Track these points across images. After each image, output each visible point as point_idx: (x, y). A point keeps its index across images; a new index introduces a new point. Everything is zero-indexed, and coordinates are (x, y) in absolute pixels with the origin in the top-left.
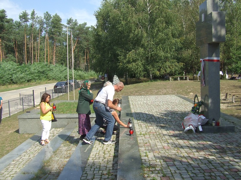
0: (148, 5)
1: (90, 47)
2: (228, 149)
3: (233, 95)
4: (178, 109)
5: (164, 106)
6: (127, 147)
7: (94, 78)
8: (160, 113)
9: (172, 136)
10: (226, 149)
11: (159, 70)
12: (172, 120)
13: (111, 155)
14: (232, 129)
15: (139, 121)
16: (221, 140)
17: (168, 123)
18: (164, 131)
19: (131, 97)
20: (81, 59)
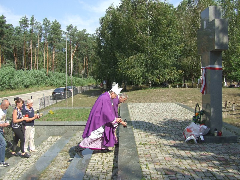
1: (89, 53)
2: (232, 161)
4: (178, 118)
5: (164, 114)
6: (127, 157)
7: (93, 85)
8: (160, 122)
9: (173, 146)
10: (230, 161)
11: (158, 78)
12: (172, 129)
13: (110, 166)
14: (234, 140)
15: (138, 130)
16: (223, 151)
17: (169, 132)
18: (165, 141)
19: (130, 104)
20: (80, 65)
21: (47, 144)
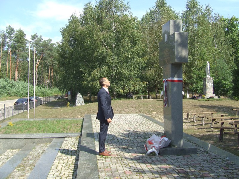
0: (113, 24)
1: (54, 63)
2: (192, 173)
3: (195, 115)
4: (141, 129)
5: (127, 126)
6: (86, 172)
7: (58, 95)
8: (123, 134)
9: (134, 159)
10: (190, 173)
11: (123, 89)
12: (135, 141)
14: (194, 151)
16: (184, 163)
17: (131, 144)
18: (126, 154)
19: (94, 115)
20: (45, 75)
21: (4, 159)
